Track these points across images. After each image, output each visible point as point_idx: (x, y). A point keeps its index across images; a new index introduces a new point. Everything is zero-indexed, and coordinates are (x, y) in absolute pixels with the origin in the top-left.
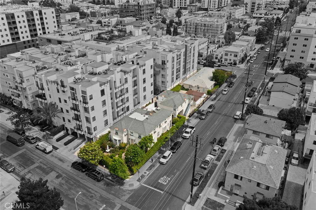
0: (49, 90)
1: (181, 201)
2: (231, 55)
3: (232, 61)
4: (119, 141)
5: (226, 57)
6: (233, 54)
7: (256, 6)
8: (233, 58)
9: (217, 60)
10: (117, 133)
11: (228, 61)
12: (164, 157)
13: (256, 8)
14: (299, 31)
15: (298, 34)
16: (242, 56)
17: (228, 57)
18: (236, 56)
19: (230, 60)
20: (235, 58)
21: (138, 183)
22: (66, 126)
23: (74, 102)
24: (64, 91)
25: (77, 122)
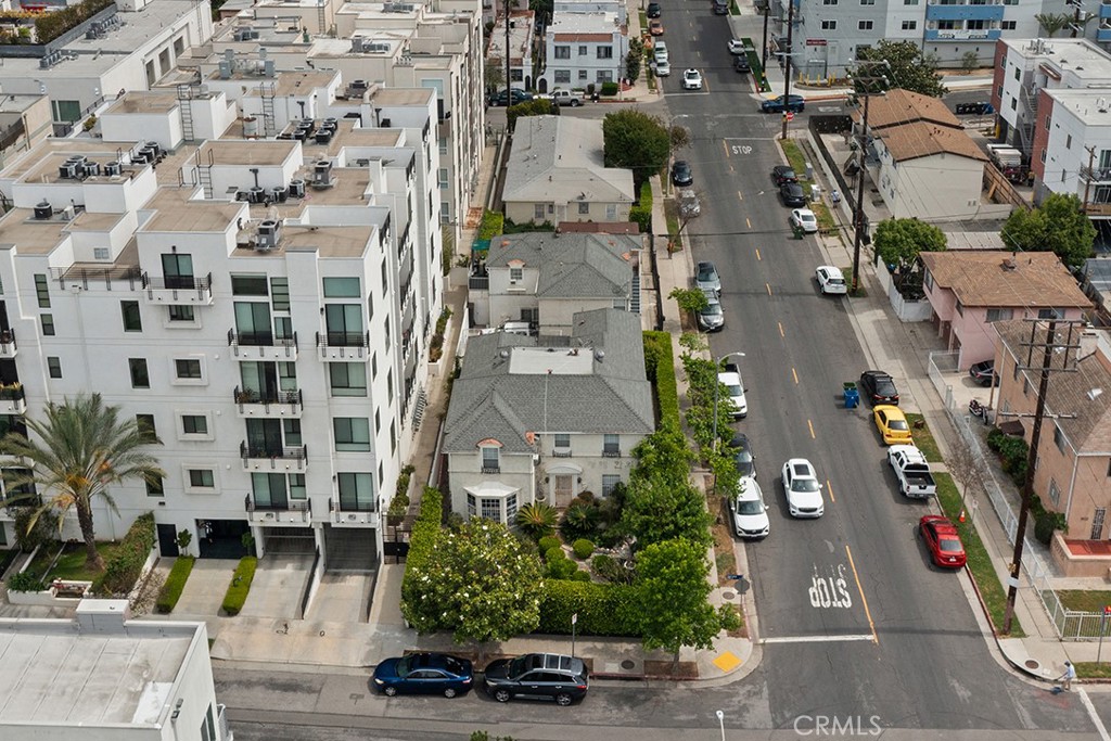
1: (966, 638)
2: (583, 50)
3: (592, 78)
4: (512, 500)
5: (562, 64)
6: (592, 47)
8: (592, 63)
9: (521, 85)
10: (491, 467)
11: (575, 81)
16: (627, 50)
17: (574, 63)
18: (608, 53)
19: (583, 74)
20: (604, 64)
22: (163, 518)
23: (273, 353)
24: (180, 314)
25: (281, 466)
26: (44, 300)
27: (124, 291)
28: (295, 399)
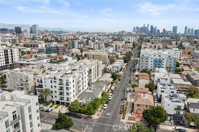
0: (45, 82)
2: (115, 68)
4: (83, 103)
7: (118, 47)
9: (109, 71)
10: (81, 99)
11: (114, 71)
12: (105, 106)
13: (118, 48)
14: (143, 56)
15: (143, 57)
16: (120, 68)
18: (118, 68)
21: (98, 117)
22: (53, 100)
23: (62, 86)
24: (55, 82)
25: (62, 96)
26: (45, 80)
27: (51, 80)
28: (63, 90)
